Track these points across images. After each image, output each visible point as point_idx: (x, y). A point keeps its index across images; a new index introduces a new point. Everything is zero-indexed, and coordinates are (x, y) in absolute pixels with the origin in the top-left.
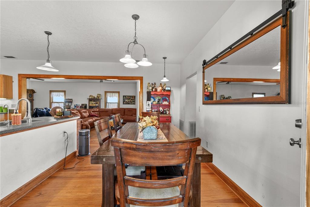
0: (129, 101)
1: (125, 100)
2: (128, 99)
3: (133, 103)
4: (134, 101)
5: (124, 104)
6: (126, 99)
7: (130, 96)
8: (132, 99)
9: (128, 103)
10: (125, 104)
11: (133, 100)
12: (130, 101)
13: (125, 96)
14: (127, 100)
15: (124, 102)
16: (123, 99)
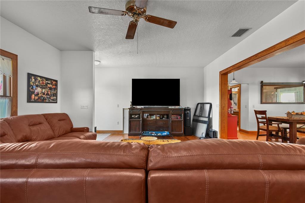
0: (44, 94)
1: (35, 87)
2: (42, 88)
3: (52, 98)
4: (56, 95)
5: (29, 100)
6: (37, 86)
7: (47, 79)
8: (51, 89)
9: (42, 100)
10: (36, 101)
11: (53, 92)
12: (48, 94)
13: (35, 76)
14: (39, 90)
15: (30, 93)
16: (29, 85)
